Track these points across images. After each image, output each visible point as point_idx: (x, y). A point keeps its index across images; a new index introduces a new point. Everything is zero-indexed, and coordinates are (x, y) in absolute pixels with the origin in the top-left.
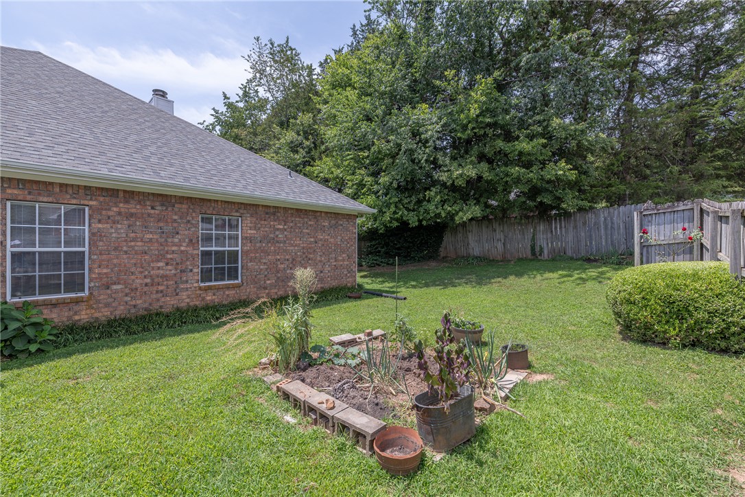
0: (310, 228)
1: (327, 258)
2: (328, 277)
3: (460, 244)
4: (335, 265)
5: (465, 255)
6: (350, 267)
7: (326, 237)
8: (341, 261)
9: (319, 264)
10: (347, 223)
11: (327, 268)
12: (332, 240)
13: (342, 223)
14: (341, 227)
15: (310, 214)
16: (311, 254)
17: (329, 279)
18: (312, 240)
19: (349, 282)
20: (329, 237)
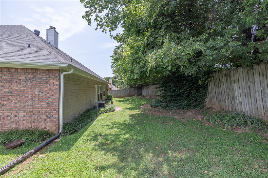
0: (5, 81)
1: (23, 105)
2: (24, 120)
3: (224, 96)
4: (32, 111)
5: (230, 110)
6: (50, 113)
7: (22, 88)
8: (39, 108)
9: (14, 109)
10: (47, 76)
11: (22, 113)
12: (29, 91)
13: (40, 76)
14: (40, 80)
15: (5, 70)
16: (5, 101)
17: (24, 122)
18: (7, 90)
19: (48, 126)
20: (25, 88)
